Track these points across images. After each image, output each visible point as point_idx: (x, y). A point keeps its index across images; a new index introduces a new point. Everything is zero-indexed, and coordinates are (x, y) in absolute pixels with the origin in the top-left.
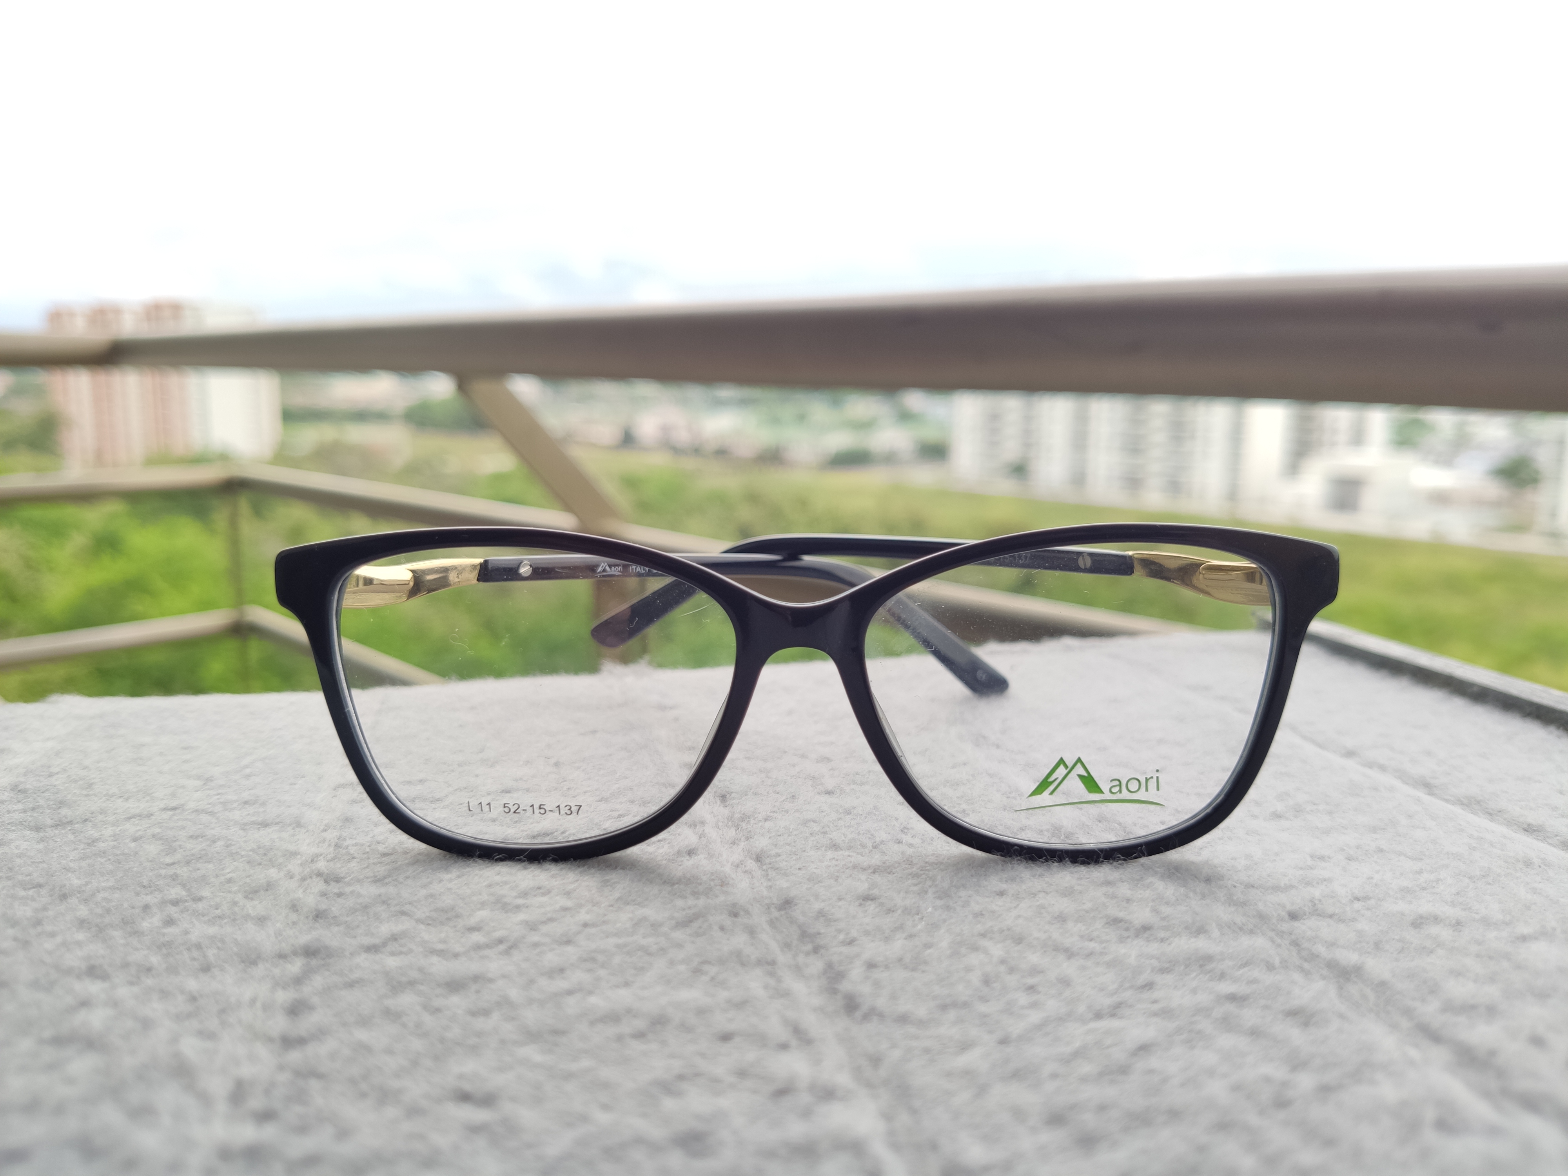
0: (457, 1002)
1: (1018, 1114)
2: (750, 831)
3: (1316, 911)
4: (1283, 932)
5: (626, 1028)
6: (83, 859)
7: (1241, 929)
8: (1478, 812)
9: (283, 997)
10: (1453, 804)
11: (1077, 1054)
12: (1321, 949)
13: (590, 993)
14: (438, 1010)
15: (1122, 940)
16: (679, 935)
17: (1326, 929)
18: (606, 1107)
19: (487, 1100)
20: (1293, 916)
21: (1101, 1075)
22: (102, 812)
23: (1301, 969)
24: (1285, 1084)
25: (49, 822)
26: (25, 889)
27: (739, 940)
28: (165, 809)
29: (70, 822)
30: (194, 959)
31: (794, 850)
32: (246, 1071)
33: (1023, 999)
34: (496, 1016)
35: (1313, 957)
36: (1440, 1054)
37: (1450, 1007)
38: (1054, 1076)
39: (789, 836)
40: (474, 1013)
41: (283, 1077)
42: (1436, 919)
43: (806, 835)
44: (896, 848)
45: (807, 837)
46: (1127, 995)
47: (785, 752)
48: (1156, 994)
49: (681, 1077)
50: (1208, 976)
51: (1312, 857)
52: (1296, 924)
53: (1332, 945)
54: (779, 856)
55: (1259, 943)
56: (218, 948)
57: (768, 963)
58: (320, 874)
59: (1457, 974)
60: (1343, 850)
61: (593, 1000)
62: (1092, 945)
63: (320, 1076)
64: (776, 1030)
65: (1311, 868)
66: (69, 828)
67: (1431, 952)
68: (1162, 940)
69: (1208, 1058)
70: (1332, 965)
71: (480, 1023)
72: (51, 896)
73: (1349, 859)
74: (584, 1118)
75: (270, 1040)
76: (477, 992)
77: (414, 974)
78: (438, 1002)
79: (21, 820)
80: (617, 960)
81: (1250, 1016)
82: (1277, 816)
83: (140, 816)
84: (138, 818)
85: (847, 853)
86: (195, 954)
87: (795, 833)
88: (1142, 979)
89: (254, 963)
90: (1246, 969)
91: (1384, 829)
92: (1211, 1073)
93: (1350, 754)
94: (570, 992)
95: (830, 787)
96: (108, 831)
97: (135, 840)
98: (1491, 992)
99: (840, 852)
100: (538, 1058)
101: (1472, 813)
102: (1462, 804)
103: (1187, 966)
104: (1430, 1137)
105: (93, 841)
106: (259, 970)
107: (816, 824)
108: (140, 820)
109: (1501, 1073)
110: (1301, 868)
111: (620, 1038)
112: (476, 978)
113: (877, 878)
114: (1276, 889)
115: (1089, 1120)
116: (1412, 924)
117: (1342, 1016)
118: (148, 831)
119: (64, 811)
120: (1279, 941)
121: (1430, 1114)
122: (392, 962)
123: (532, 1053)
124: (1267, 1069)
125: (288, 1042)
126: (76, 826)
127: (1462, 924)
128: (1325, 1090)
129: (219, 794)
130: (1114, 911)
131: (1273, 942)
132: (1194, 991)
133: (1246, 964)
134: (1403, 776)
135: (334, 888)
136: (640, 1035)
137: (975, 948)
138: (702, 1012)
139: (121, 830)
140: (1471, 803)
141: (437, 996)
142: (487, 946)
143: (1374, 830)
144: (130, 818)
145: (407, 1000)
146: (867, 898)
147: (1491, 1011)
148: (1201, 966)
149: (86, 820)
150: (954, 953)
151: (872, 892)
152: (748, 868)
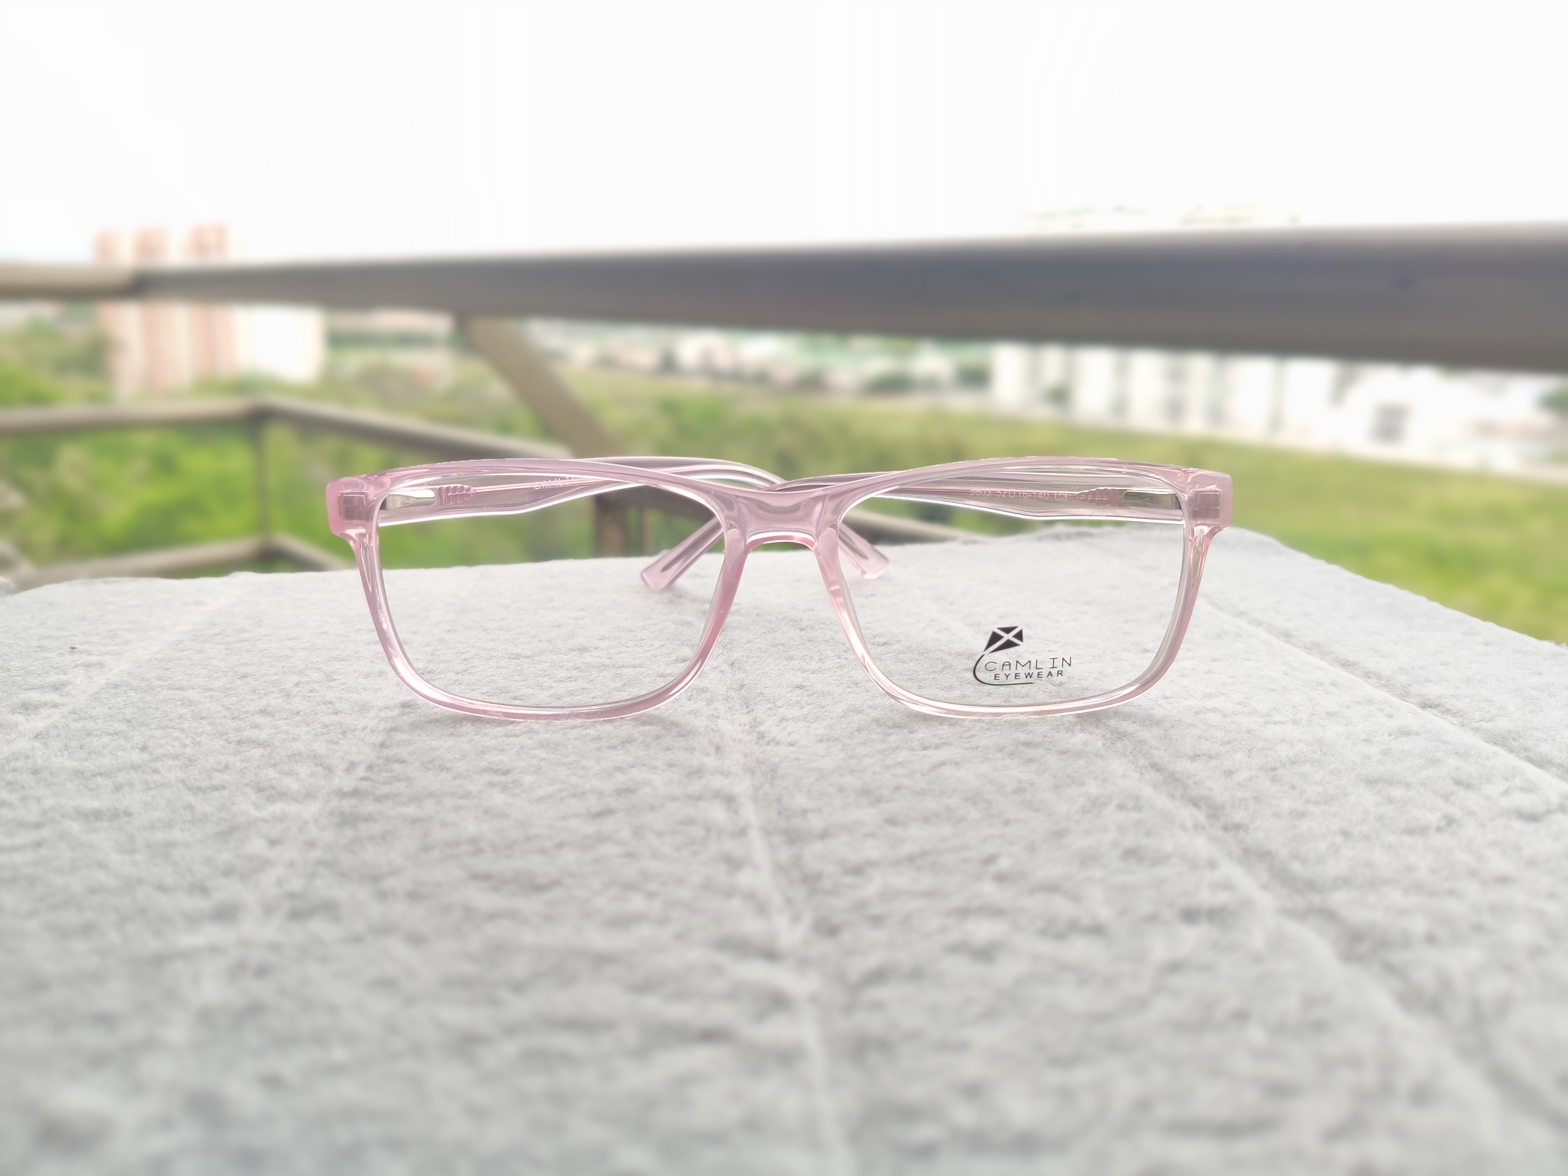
1: (841, 789)
19: (506, 772)
36: (1152, 777)
37: (1181, 755)
41: (379, 761)
42: (1216, 711)
43: (773, 653)
54: (748, 664)
63: (402, 761)
71: (511, 740)
74: (564, 781)
75: (373, 745)
95: (803, 627)
98: (1220, 749)
100: (544, 755)
101: (1308, 653)
109: (1187, 786)
111: (599, 749)
113: (812, 676)
115: (885, 793)
117: (1099, 756)
121: (1118, 801)
123: (541, 753)
124: (1021, 776)
125: (384, 746)
127: (1233, 714)
134: (1271, 628)
136: (613, 747)
140: (1311, 648)
146: (800, 687)
147: (1211, 758)
150: (845, 715)
151: (803, 684)
152: (722, 669)
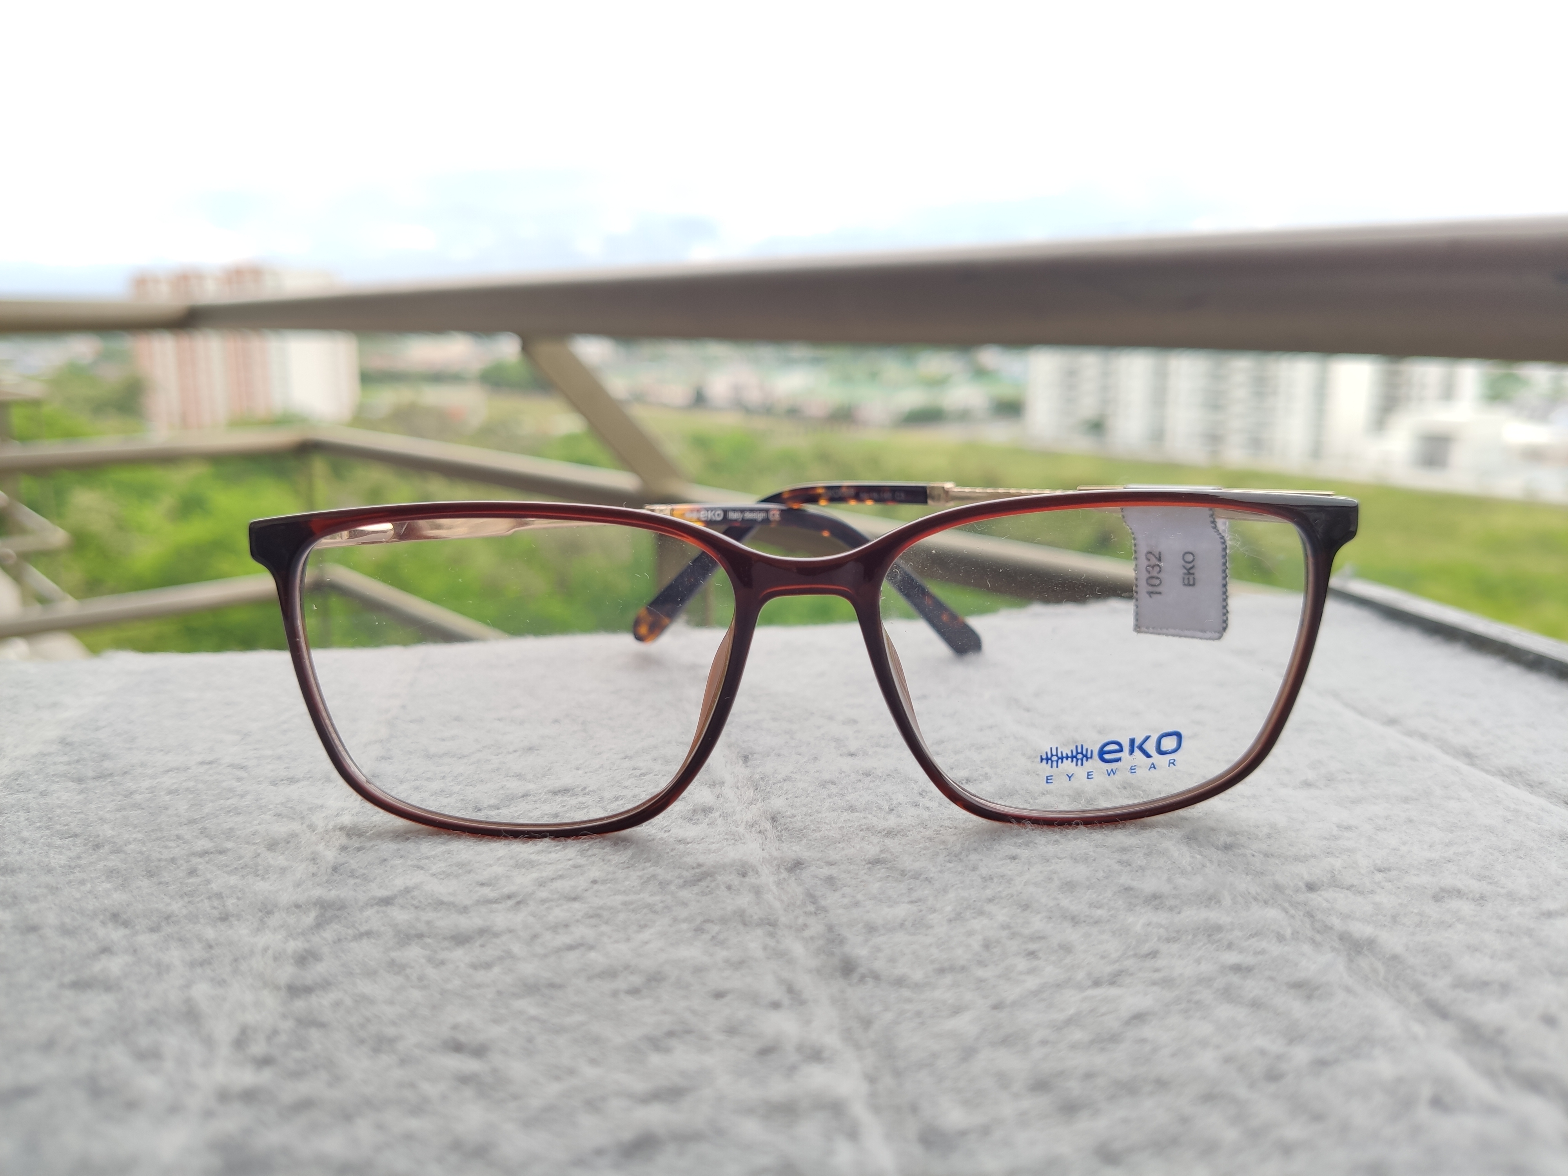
0: (460, 956)
1: (1003, 1080)
2: (768, 792)
3: (1335, 883)
4: (1299, 903)
5: (621, 984)
6: (118, 810)
7: (1255, 899)
8: (1519, 784)
9: (295, 946)
10: (1493, 776)
11: (1070, 1022)
12: (1335, 922)
13: (591, 948)
14: (443, 963)
15: (1131, 907)
16: (685, 894)
17: (1342, 900)
18: (593, 1062)
19: (480, 1051)
20: (1311, 887)
21: (1092, 1042)
22: (143, 765)
23: (1313, 941)
24: (1279, 1057)
25: (91, 774)
26: (61, 839)
27: (744, 900)
28: (202, 763)
29: (111, 775)
30: (215, 908)
31: (809, 811)
32: (251, 1017)
33: (1022, 964)
34: (496, 970)
35: (1327, 928)
36: (1445, 1031)
37: (1461, 983)
38: (1044, 1042)
39: (807, 797)
40: (475, 967)
41: (287, 1025)
42: (1459, 893)
43: (823, 796)
44: (912, 811)
45: (824, 798)
46: (1129, 963)
47: (812, 714)
48: (1160, 963)
49: (671, 1034)
50: (1214, 946)
51: (1338, 827)
52: (1312, 895)
53: (1346, 917)
54: (795, 816)
55: (1272, 914)
56: (239, 899)
57: (770, 924)
58: (343, 828)
59: (1473, 949)
60: (1372, 820)
61: (593, 955)
62: (1099, 912)
63: (321, 1025)
64: (770, 988)
65: (1336, 838)
66: (110, 780)
67: (1450, 926)
68: (1171, 909)
69: (1204, 1029)
70: (1344, 937)
71: (481, 976)
72: (85, 845)
73: (1379, 829)
74: (572, 1072)
75: (278, 988)
76: (482, 946)
77: (422, 927)
78: (443, 955)
79: (65, 772)
80: (622, 916)
81: (1252, 987)
82: (1307, 784)
83: (177, 769)
84: (176, 771)
85: (862, 815)
86: (216, 903)
87: (811, 795)
88: (1146, 948)
89: (269, 913)
90: (1254, 940)
91: (1416, 800)
92: (1203, 1043)
93: (1392, 722)
94: (571, 948)
95: (852, 749)
96: (146, 784)
97: (170, 792)
98: (1506, 969)
99: (857, 814)
100: (533, 1011)
101: (1512, 785)
102: (1503, 775)
103: (1195, 936)
104: (1423, 1113)
105: (131, 793)
106: (274, 921)
107: (835, 786)
108: (177, 773)
109: (1506, 1052)
110: (1325, 838)
111: (615, 994)
112: (482, 932)
113: (888, 842)
114: (1297, 859)
115: (1075, 1088)
116: (1434, 897)
117: (1348, 990)
118: (183, 784)
119: (107, 764)
120: (1292, 911)
121: (1426, 1091)
122: (400, 916)
123: (528, 1006)
124: (1261, 1041)
125: (295, 990)
126: (116, 778)
127: (1485, 899)
128: (1321, 1064)
129: (255, 749)
130: (1125, 879)
131: (1287, 912)
132: (1198, 961)
133: (1256, 934)
134: (1444, 746)
135: (356, 842)
136: (634, 992)
137: (981, 913)
138: (699, 970)
139: (157, 783)
140: (1511, 775)
141: (443, 949)
142: (496, 901)
143: (1406, 800)
144: (168, 771)
145: (414, 953)
146: (877, 862)
147: (1505, 988)
148: (1209, 936)
149: (126, 773)
150: (958, 917)
151: (883, 856)
152: (762, 828)
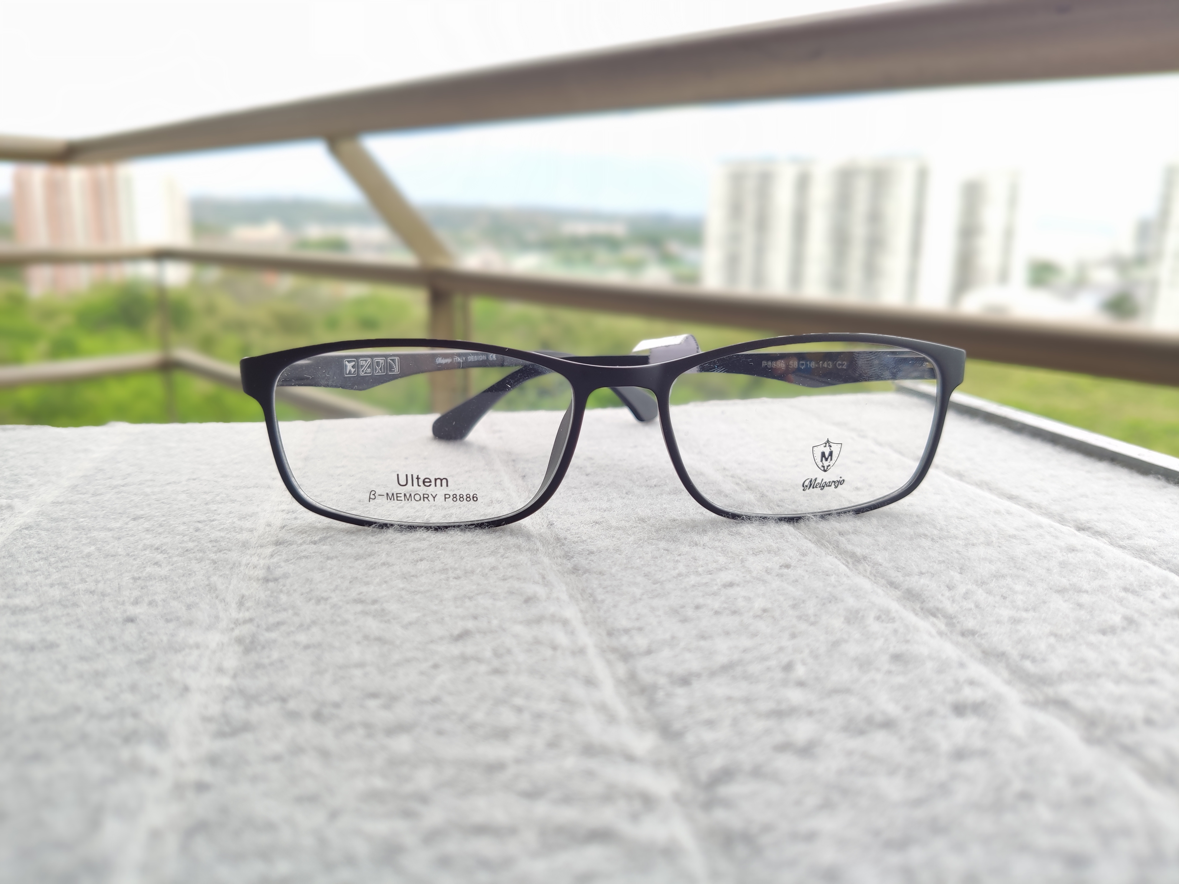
1: (654, 610)
5: (451, 574)
8: (984, 488)
9: (264, 562)
10: (970, 485)
14: (350, 567)
19: (374, 602)
22: (152, 480)
28: (189, 480)
30: (214, 546)
32: (245, 592)
36: (894, 593)
37: (909, 574)
38: (677, 595)
40: (368, 568)
41: (266, 593)
49: (477, 593)
56: (227, 541)
61: (434, 563)
64: (532, 576)
69: (763, 590)
72: (129, 518)
78: (350, 564)
81: (793, 574)
84: (173, 483)
89: (247, 548)
96: (157, 489)
97: (173, 493)
100: (402, 586)
101: (980, 489)
102: (977, 485)
104: (870, 622)
140: (981, 484)
